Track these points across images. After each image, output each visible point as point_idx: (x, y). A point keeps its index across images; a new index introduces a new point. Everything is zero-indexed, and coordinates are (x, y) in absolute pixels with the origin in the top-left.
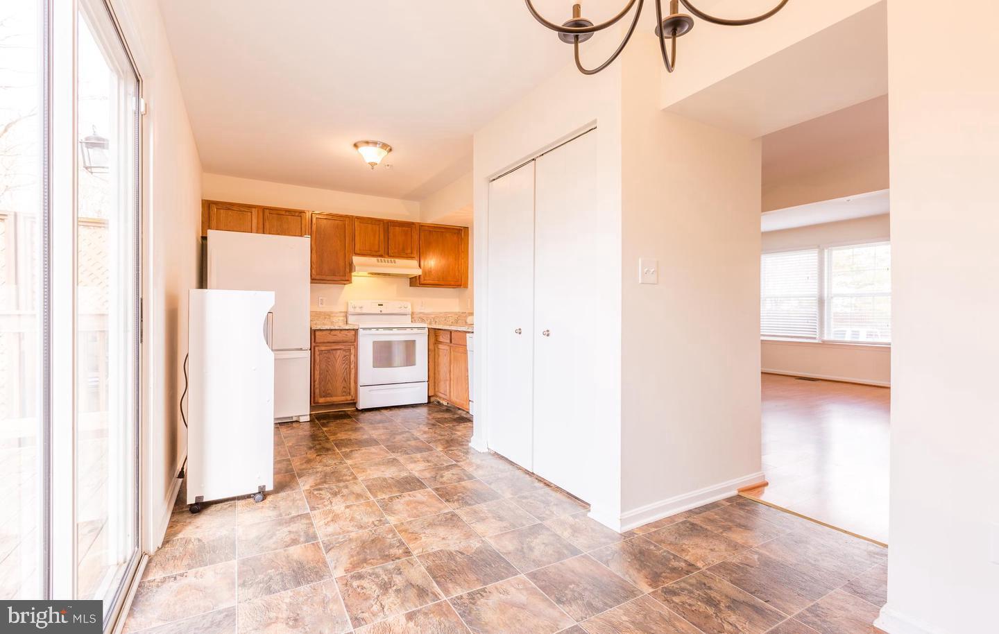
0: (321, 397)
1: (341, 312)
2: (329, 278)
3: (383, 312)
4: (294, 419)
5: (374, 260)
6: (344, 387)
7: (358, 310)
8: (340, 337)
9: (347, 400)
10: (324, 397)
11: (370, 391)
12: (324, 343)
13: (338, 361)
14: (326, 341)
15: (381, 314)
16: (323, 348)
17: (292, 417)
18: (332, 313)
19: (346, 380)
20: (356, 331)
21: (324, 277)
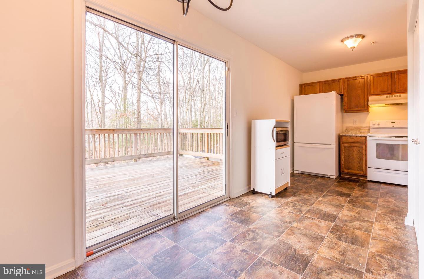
0: (345, 169)
1: (367, 127)
2: (354, 109)
3: (395, 127)
4: (329, 176)
5: (384, 97)
6: (359, 167)
7: (376, 126)
8: (355, 140)
9: (360, 174)
10: (347, 169)
11: (374, 171)
12: (347, 142)
13: (355, 153)
14: (348, 141)
15: (393, 128)
16: (346, 145)
17: (327, 175)
18: (361, 127)
19: (360, 162)
20: (366, 137)
21: (352, 109)
